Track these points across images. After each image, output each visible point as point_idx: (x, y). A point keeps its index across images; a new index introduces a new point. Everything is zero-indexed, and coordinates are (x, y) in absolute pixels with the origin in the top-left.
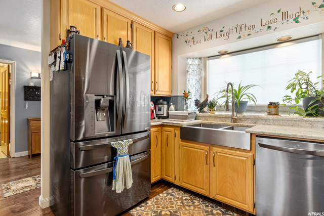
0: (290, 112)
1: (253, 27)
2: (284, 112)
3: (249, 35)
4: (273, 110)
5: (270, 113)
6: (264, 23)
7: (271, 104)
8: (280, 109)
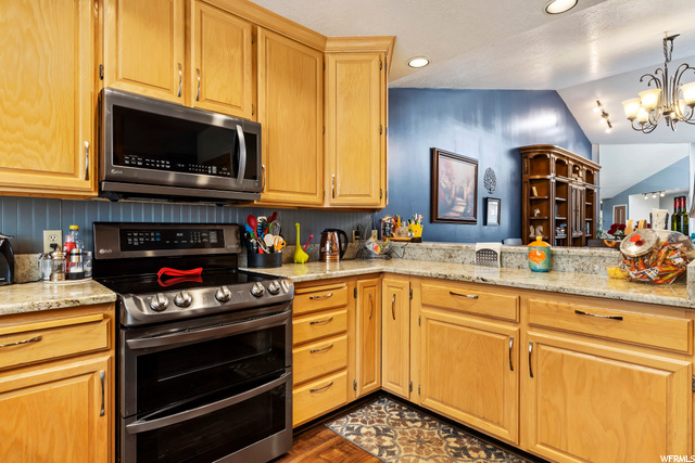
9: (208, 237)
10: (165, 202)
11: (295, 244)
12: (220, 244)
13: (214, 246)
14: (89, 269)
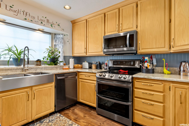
0: (45, 64)
1: (34, 18)
2: (43, 64)
3: (31, 21)
4: (39, 63)
5: (37, 65)
6: (39, 19)
7: (38, 60)
8: (41, 63)
9: (131, 63)
10: (117, 55)
11: (163, 67)
12: (134, 65)
13: (132, 65)
14: (108, 68)
